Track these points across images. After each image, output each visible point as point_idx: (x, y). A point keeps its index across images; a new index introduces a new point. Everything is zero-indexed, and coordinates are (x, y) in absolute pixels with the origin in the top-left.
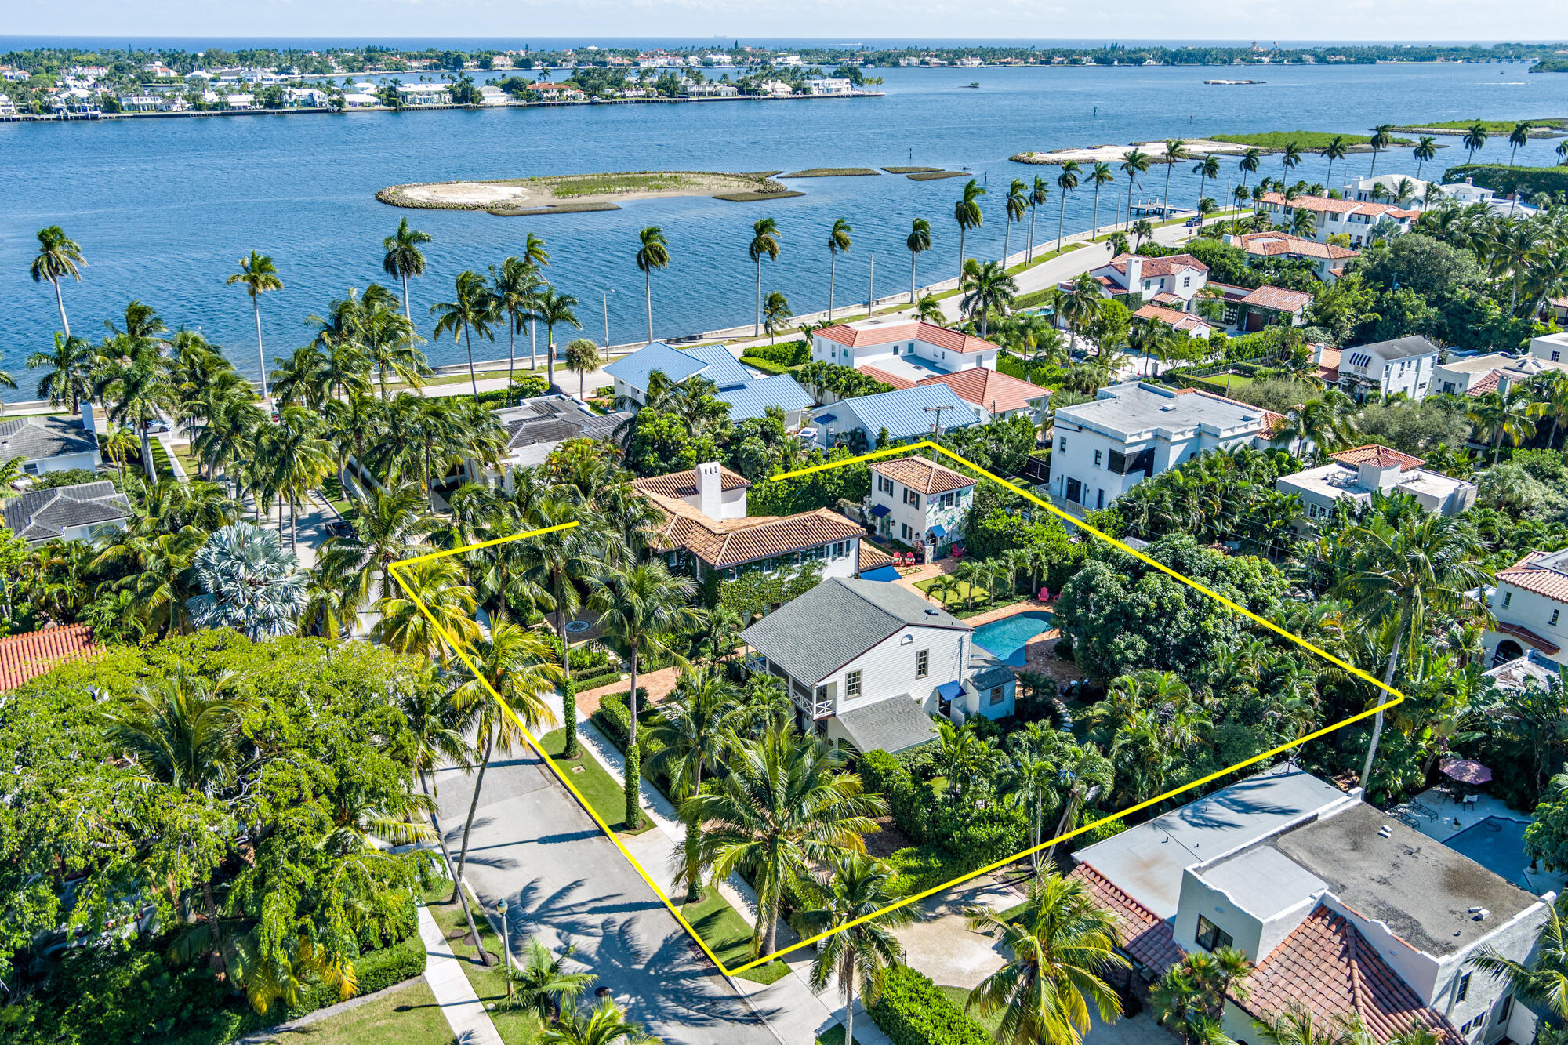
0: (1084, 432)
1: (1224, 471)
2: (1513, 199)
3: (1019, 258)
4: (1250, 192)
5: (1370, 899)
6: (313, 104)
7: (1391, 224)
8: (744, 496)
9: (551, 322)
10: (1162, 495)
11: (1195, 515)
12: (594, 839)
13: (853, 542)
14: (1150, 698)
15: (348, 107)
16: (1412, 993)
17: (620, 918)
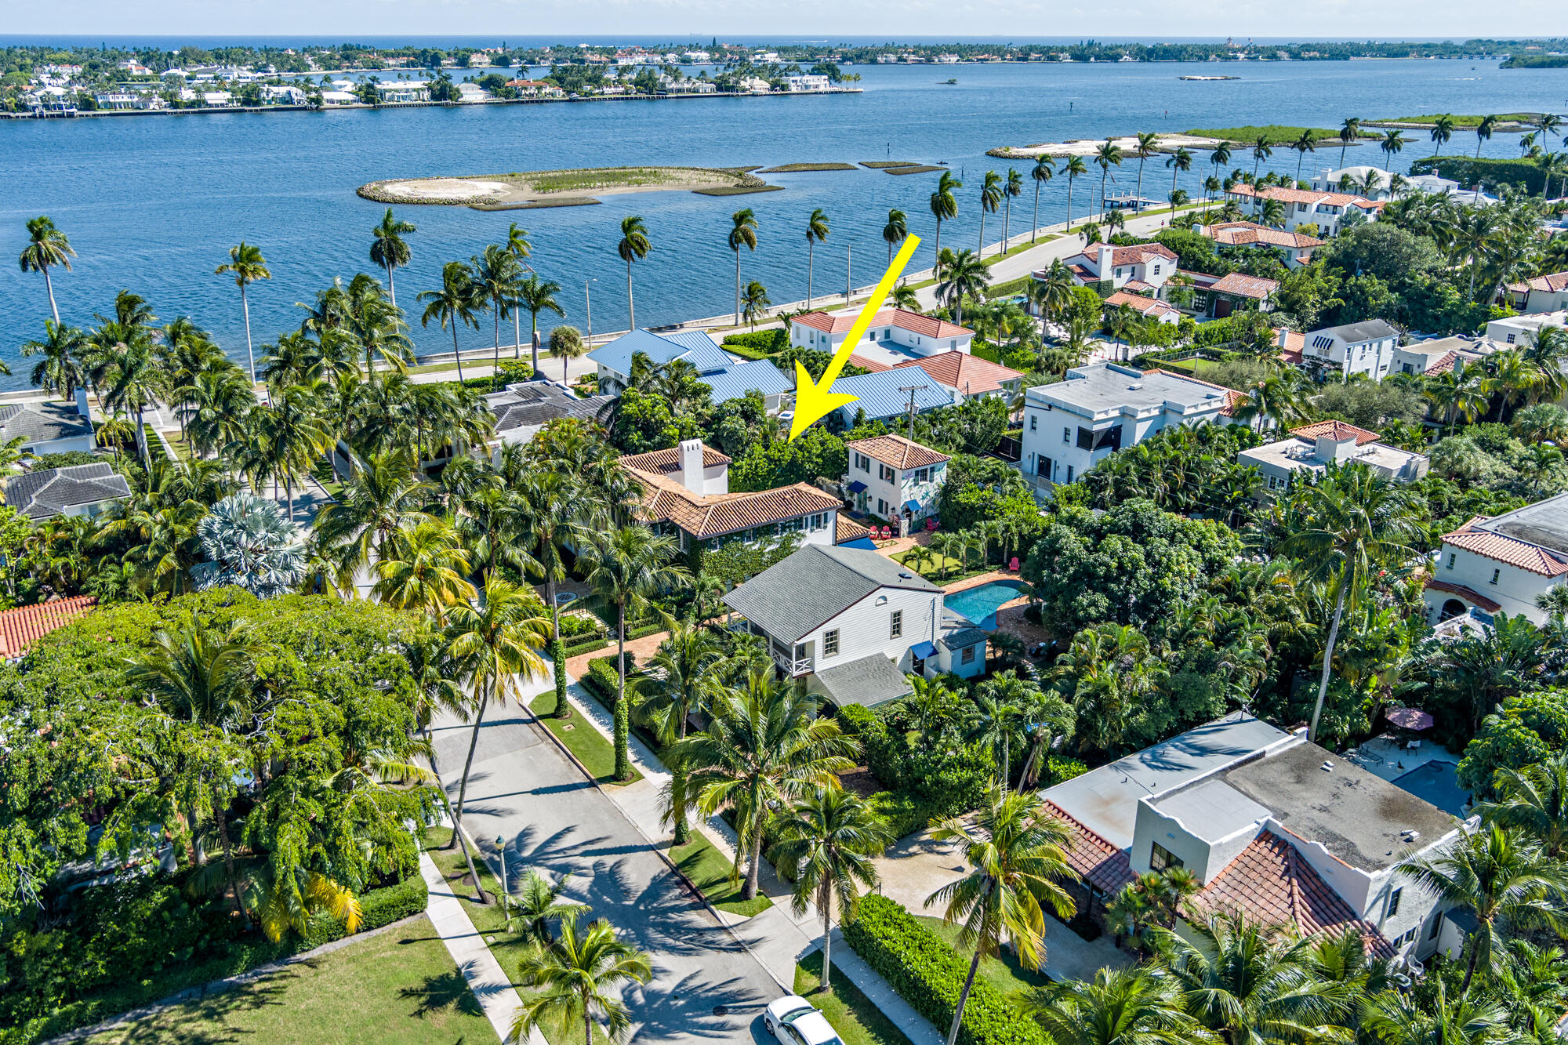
0: (1054, 410)
1: (1187, 446)
2: (1477, 190)
3: (995, 248)
4: (1221, 184)
5: (1311, 824)
6: (291, 101)
7: (1358, 214)
8: (726, 473)
9: (534, 309)
10: (1128, 469)
11: (1160, 489)
12: (586, 791)
13: (831, 514)
14: (1111, 650)
15: (326, 105)
16: (1347, 907)
17: (610, 860)
